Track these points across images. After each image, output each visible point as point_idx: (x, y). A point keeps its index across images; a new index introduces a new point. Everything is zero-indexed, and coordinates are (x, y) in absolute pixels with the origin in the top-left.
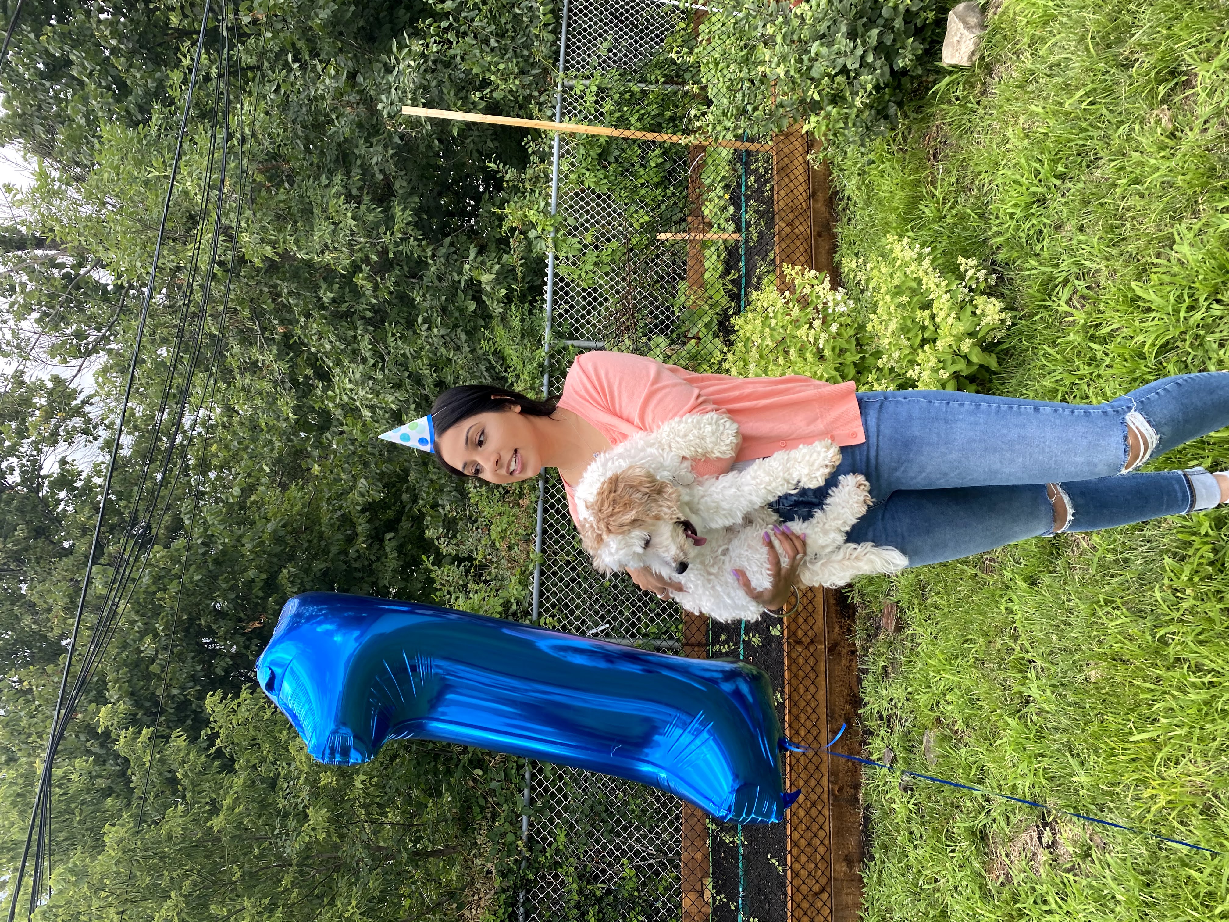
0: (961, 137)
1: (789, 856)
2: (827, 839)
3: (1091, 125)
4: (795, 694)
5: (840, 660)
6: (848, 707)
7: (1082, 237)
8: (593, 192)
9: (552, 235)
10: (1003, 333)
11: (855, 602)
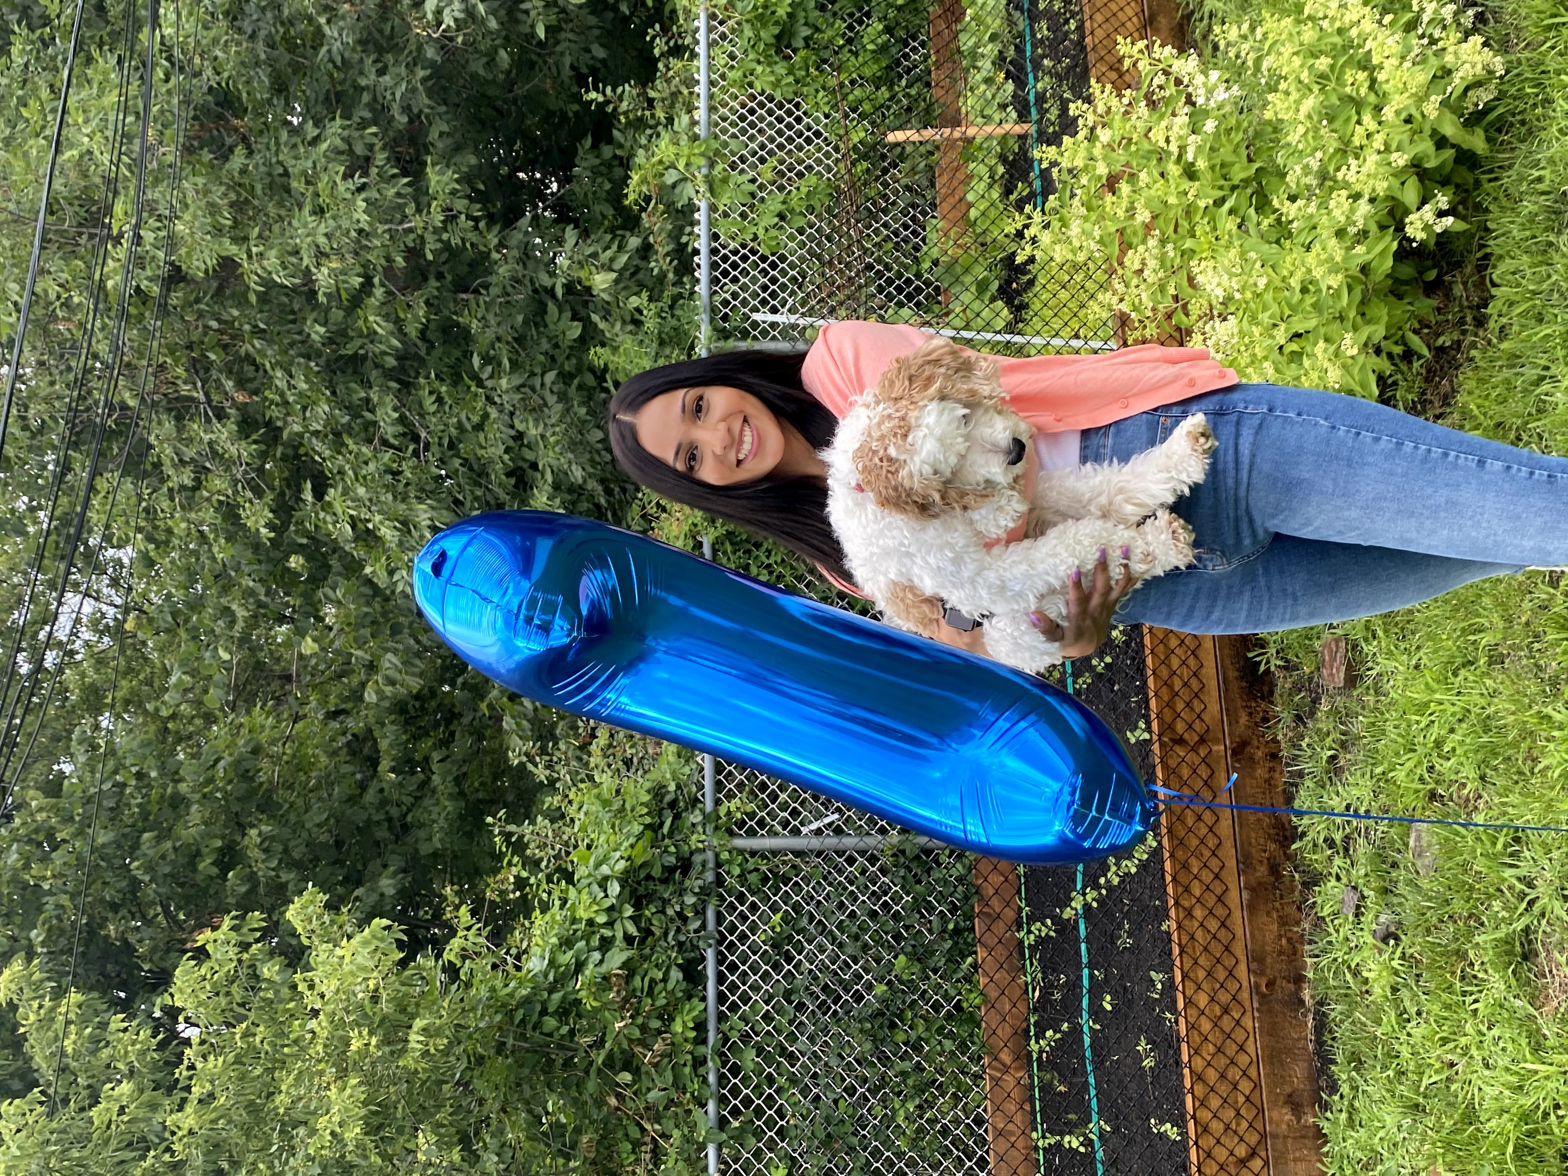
2: (1254, 1067)
5: (1254, 769)
6: (1272, 846)
9: (704, 172)
10: (1491, 90)
11: (1273, 669)
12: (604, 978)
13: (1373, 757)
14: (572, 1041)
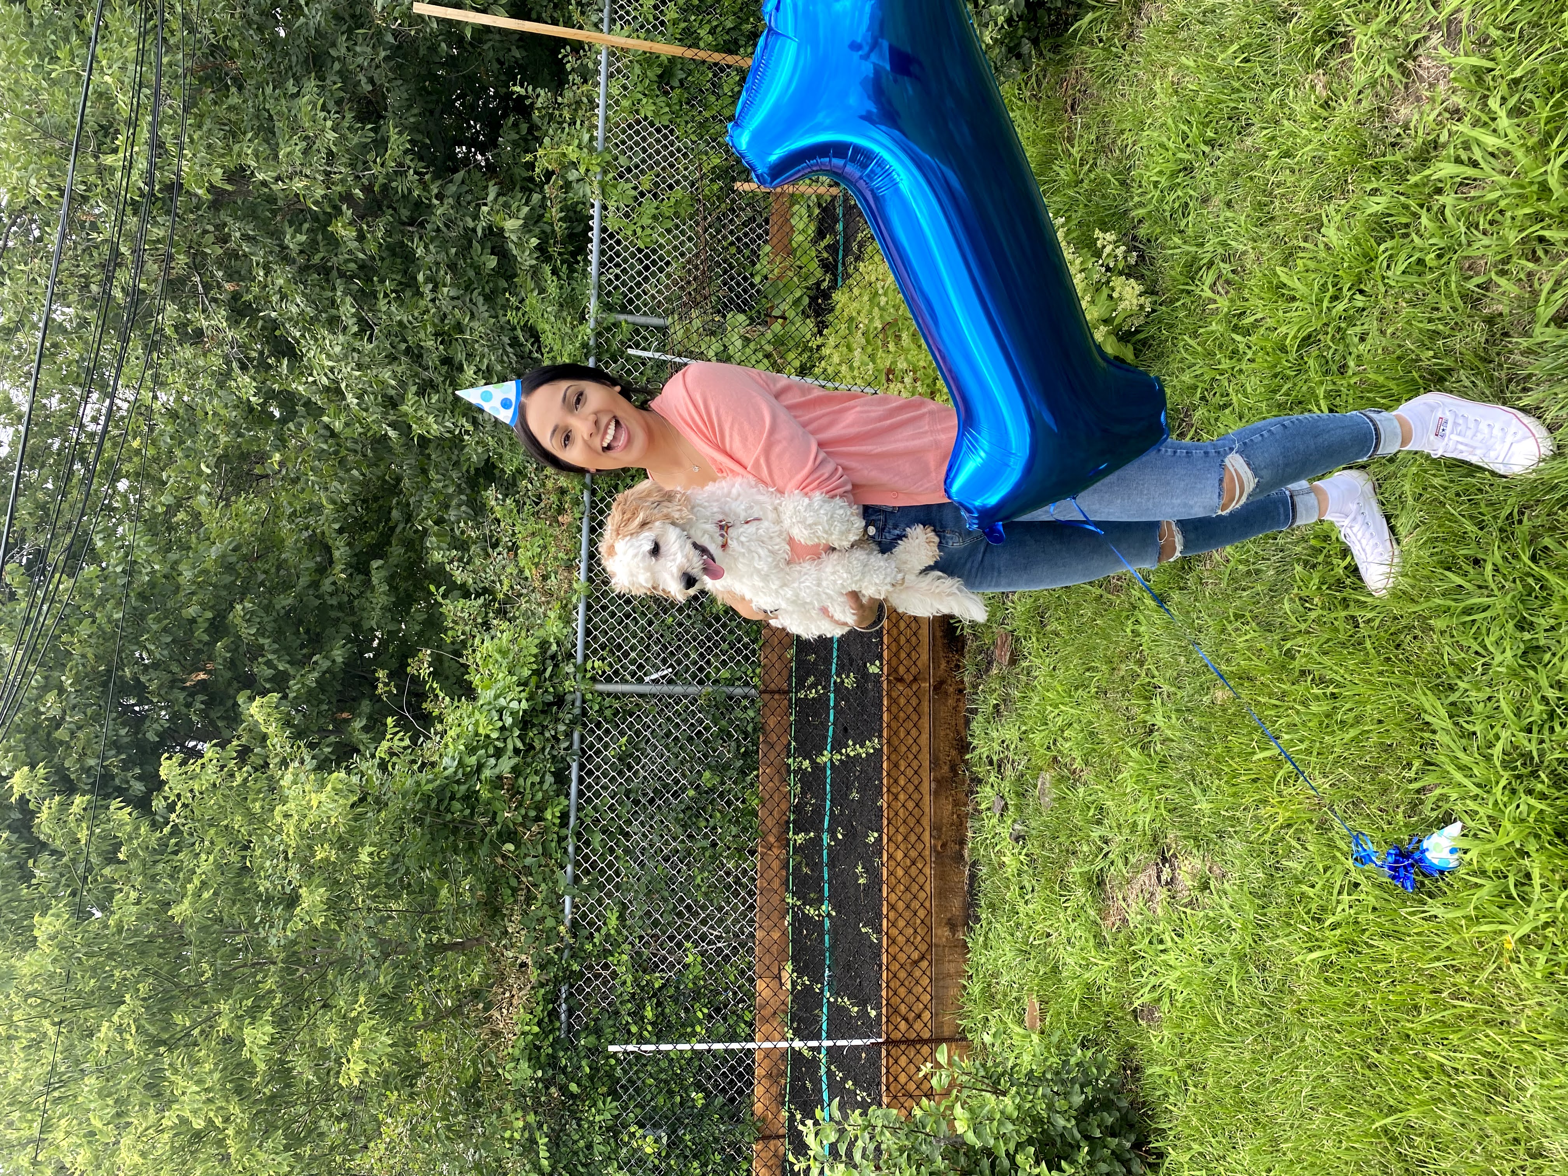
0: (1103, 85)
1: (885, 921)
2: (928, 901)
3: (1243, 85)
4: (895, 738)
5: (947, 700)
6: (954, 753)
7: (1229, 214)
8: (652, 124)
9: (599, 177)
10: (1141, 320)
11: (965, 635)
12: (497, 778)
14: (472, 819)
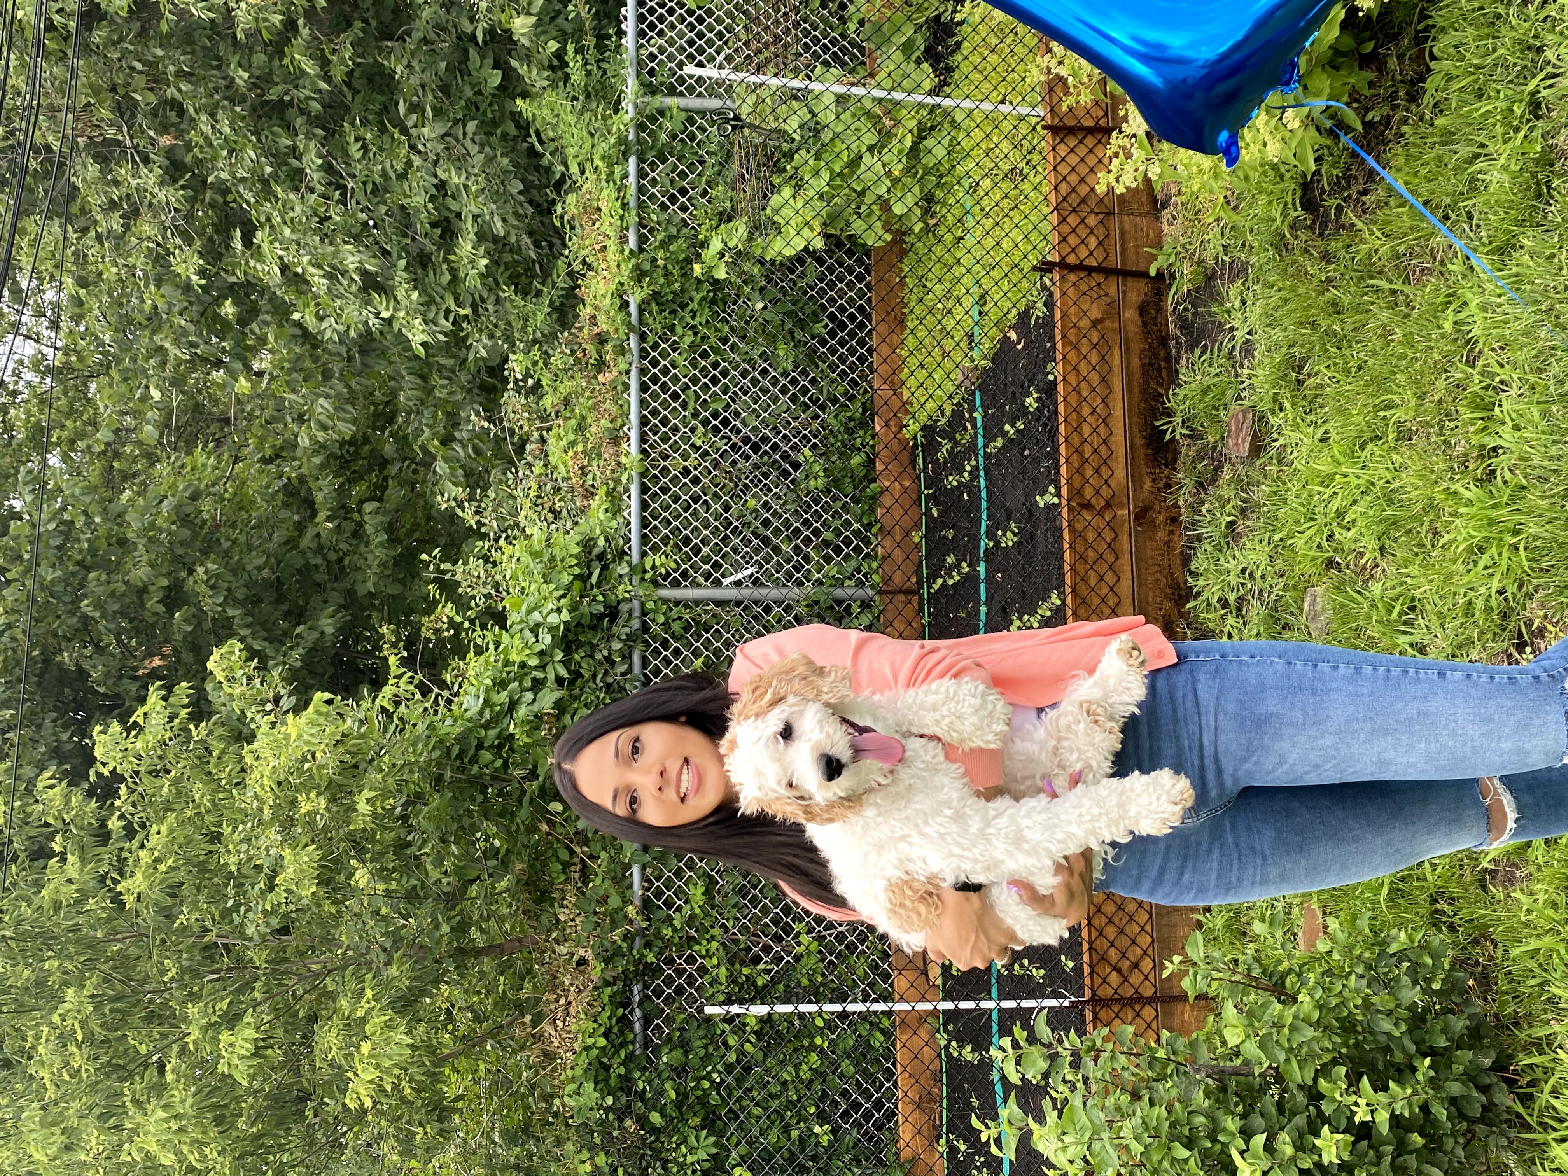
4: (1082, 585)
5: (1155, 534)
6: (1168, 605)
11: (1178, 437)
12: (536, 716)
13: (1273, 524)
14: (506, 773)
